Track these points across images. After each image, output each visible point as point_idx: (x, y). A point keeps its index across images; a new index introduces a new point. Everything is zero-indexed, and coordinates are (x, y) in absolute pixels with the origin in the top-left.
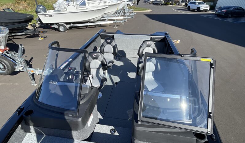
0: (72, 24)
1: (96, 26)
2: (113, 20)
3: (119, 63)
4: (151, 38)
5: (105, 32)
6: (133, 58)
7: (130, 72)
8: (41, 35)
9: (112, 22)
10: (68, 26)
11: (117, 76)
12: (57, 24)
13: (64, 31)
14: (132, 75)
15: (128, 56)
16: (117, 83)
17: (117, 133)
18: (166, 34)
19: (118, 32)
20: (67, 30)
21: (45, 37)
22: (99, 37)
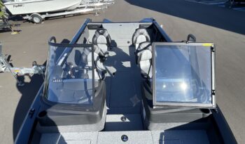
0: (47, 14)
1: (74, 15)
2: (93, 7)
3: (112, 54)
4: (140, 25)
5: (89, 21)
6: (124, 46)
7: (124, 61)
8: (13, 28)
9: (92, 9)
10: (43, 17)
12: (29, 14)
13: (40, 23)
14: (127, 64)
15: (119, 45)
16: (114, 74)
17: (127, 120)
18: (154, 20)
19: (106, 21)
20: (43, 21)
21: (18, 31)
22: (87, 28)
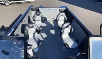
0: (13, 1)
3: (44, 25)
5: (33, 6)
6: (51, 21)
7: (51, 30)
10: (10, 2)
11: (44, 33)
12: (3, 1)
13: (9, 5)
14: (53, 32)
15: (48, 20)
16: (45, 38)
18: (66, 7)
20: (10, 4)
22: (30, 10)
